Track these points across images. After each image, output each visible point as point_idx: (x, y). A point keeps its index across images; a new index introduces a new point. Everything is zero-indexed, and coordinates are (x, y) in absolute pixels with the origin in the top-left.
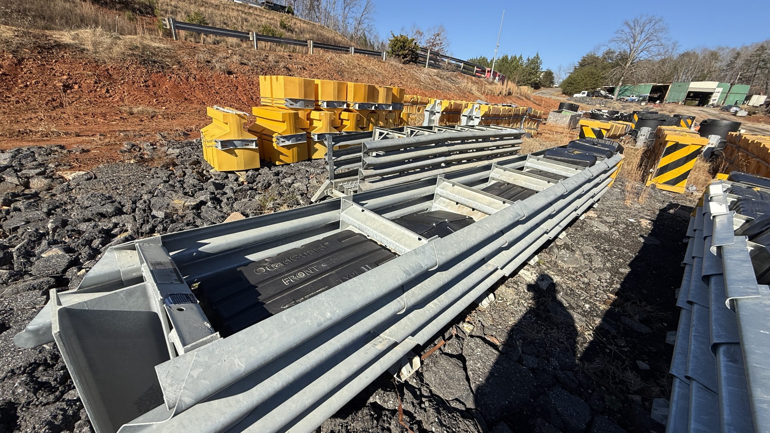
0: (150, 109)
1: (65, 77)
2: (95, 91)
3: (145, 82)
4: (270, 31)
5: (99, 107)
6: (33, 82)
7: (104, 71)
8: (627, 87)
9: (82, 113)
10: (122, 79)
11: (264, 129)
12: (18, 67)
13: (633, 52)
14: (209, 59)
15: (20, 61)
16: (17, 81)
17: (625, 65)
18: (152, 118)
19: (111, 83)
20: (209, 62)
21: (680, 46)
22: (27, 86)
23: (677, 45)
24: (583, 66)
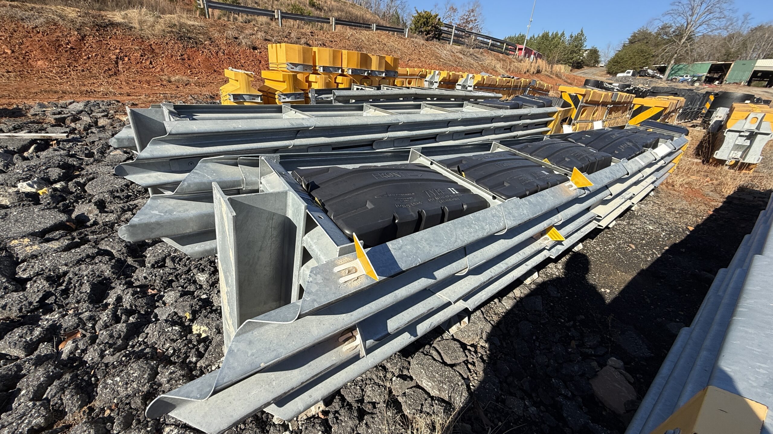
0: (185, 78)
1: (118, 51)
2: (141, 62)
3: (182, 55)
4: (299, 9)
5: (144, 76)
6: (94, 54)
7: (148, 46)
8: (681, 66)
9: (131, 80)
10: (163, 53)
11: (270, 88)
12: (82, 42)
13: (689, 26)
14: (237, 36)
15: (83, 38)
16: (81, 54)
17: (680, 40)
18: (186, 85)
19: (153, 56)
20: (236, 38)
21: (752, 18)
22: (89, 58)
23: (749, 18)
24: (632, 43)
